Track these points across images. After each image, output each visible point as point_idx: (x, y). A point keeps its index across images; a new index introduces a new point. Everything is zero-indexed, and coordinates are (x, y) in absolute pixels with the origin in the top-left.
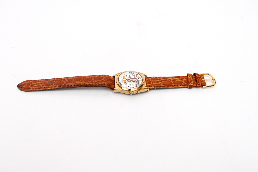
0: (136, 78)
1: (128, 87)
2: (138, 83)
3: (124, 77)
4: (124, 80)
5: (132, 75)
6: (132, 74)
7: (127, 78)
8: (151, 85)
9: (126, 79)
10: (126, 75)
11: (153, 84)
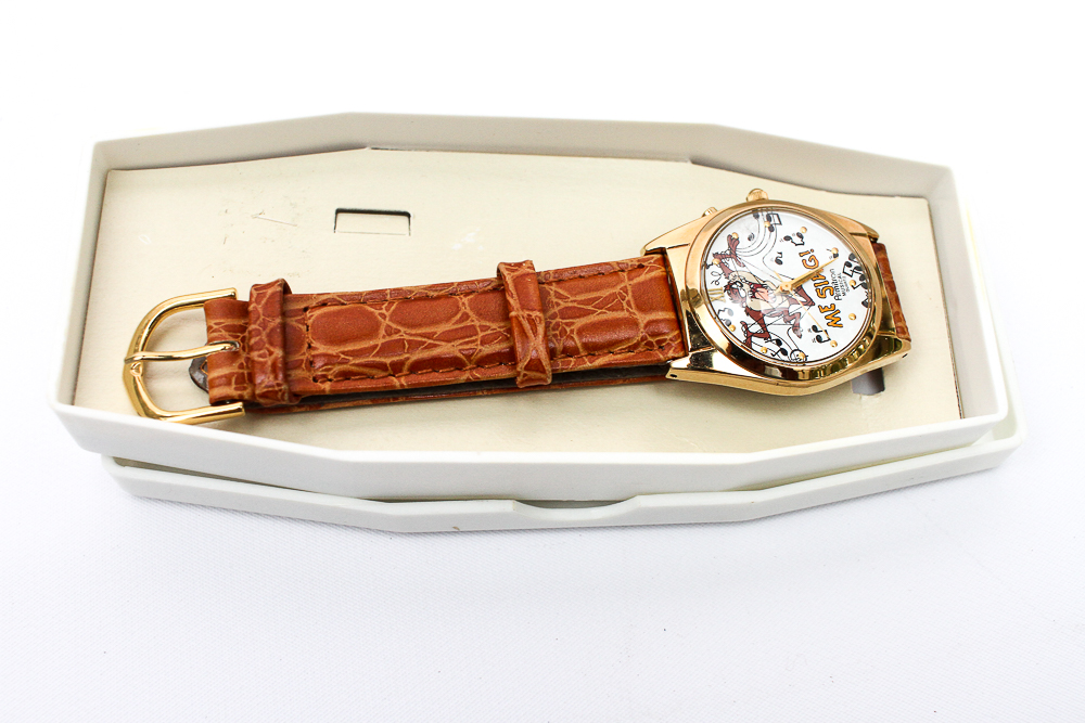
0: (749, 320)
1: (787, 238)
2: (726, 271)
3: (834, 319)
4: (829, 300)
5: (779, 342)
6: (784, 352)
7: (811, 317)
8: (630, 279)
9: (815, 308)
10: (824, 337)
11: (617, 290)
